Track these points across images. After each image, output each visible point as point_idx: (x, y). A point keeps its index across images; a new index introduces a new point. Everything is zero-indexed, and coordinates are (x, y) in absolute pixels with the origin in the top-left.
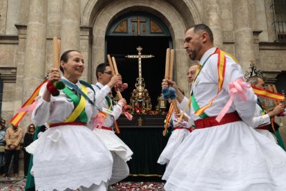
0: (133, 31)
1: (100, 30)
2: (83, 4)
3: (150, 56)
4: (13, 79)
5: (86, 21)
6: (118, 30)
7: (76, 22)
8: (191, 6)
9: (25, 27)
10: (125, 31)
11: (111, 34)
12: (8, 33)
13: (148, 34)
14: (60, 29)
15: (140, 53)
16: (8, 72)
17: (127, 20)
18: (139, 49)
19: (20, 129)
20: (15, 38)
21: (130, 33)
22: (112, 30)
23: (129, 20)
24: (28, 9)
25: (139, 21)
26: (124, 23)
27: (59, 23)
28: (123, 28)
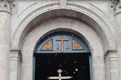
0: (58, 49)
1: (28, 50)
2: (13, 31)
3: (69, 77)
5: (15, 44)
6: (44, 48)
7: (7, 47)
8: (106, 29)
10: (51, 49)
11: (39, 52)
13: (70, 51)
15: (60, 75)
17: (52, 40)
18: (60, 71)
21: (55, 51)
22: (40, 48)
23: (54, 39)
25: (62, 40)
26: (50, 42)
28: (49, 46)
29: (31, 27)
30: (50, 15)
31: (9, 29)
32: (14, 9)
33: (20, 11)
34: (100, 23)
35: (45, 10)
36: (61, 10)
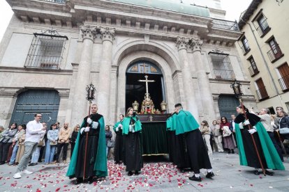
1: (122, 69)
2: (114, 53)
3: (153, 81)
4: (67, 96)
5: (115, 63)
6: (132, 70)
7: (110, 63)
9: (78, 65)
10: (137, 70)
11: (129, 72)
12: (67, 68)
13: (150, 73)
14: (99, 67)
16: (64, 92)
18: (146, 77)
19: (69, 128)
20: (71, 71)
21: (140, 72)
22: (129, 70)
23: (139, 65)
24: (81, 55)
25: (144, 65)
26: (136, 67)
27: (99, 63)
29: (125, 55)
30: (138, 48)
31: (111, 52)
32: (114, 42)
33: (118, 43)
34: (170, 54)
35: (135, 44)
36: (146, 45)
